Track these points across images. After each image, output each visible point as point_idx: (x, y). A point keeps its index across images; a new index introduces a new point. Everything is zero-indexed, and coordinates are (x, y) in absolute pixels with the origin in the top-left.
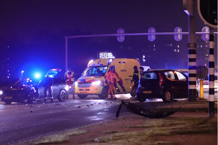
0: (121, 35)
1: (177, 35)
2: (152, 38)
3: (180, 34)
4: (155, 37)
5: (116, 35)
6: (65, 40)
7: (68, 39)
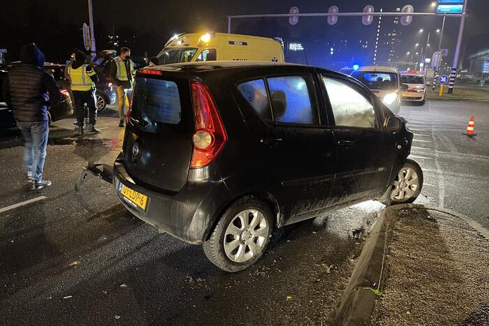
0: (294, 16)
1: (367, 16)
2: (333, 20)
3: (371, 15)
4: (337, 19)
5: (288, 15)
6: (228, 20)
7: (232, 19)
